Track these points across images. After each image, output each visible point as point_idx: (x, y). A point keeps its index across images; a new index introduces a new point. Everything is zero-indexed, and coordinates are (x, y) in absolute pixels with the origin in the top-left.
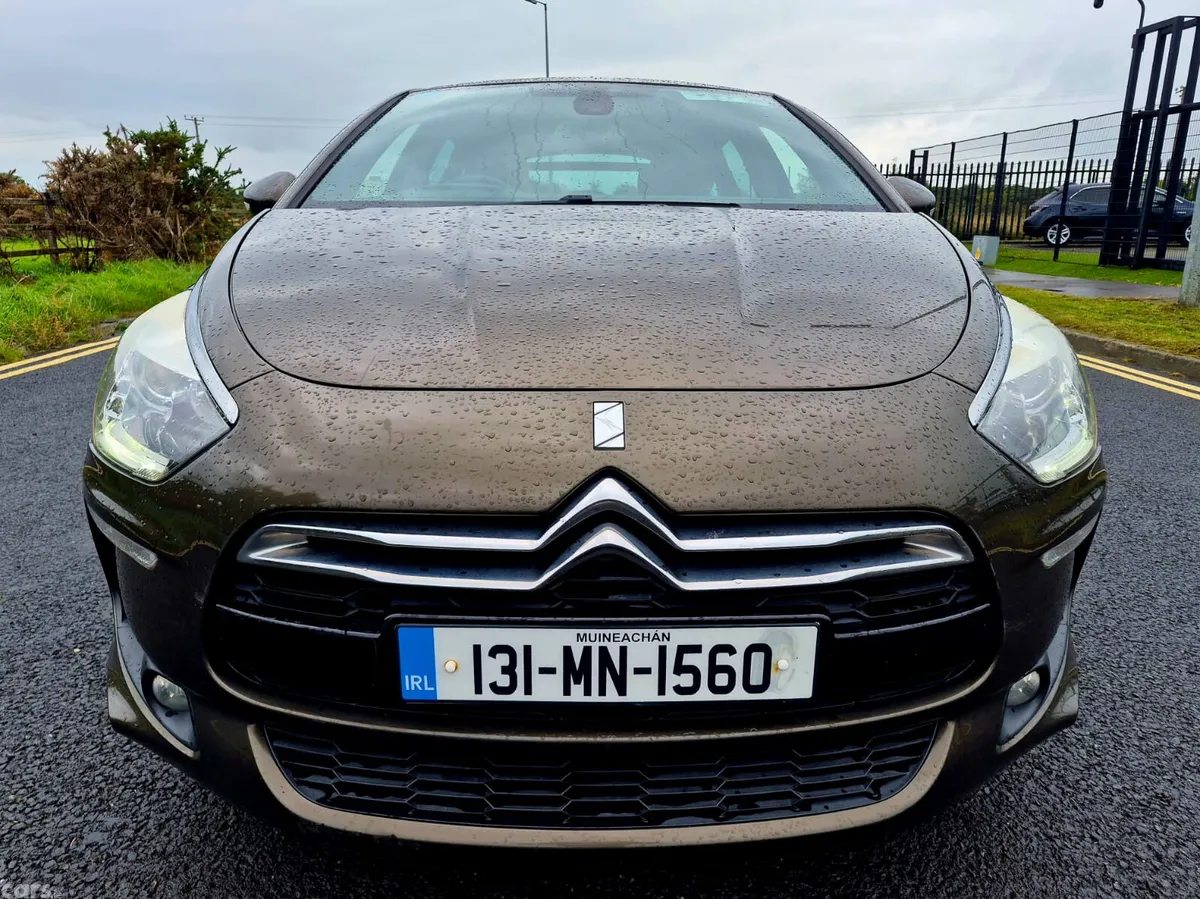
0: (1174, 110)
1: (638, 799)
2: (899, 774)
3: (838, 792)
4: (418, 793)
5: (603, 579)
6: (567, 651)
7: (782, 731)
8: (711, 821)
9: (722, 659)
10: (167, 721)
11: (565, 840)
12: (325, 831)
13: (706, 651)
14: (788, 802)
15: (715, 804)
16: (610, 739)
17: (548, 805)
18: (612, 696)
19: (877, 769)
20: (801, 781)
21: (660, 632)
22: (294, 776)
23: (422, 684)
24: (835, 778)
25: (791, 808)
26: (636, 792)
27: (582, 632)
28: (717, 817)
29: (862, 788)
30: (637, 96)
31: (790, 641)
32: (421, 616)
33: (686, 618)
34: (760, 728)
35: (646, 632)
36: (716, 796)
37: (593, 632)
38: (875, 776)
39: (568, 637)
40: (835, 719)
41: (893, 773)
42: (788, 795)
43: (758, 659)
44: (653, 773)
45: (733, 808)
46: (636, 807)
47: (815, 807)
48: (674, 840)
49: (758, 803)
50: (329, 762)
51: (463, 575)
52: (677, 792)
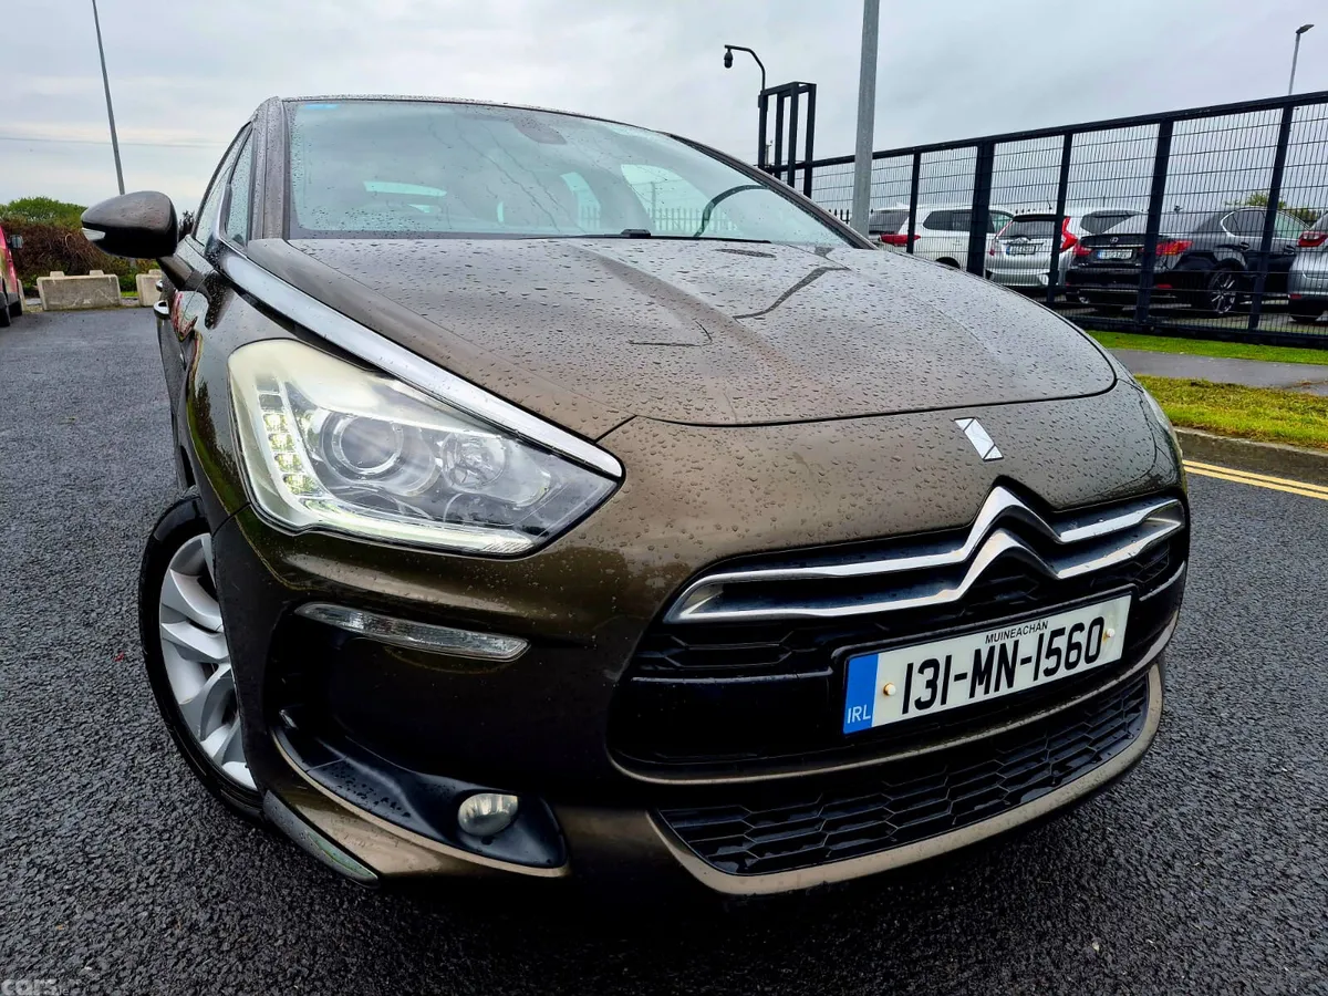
0: (800, 166)
1: (999, 785)
3: (1110, 740)
4: (829, 834)
6: (978, 653)
8: (1050, 788)
9: (1076, 637)
10: (487, 849)
12: (756, 900)
13: (1067, 632)
14: (1086, 758)
15: (1046, 774)
16: (993, 732)
17: (937, 812)
18: (1002, 689)
19: (1126, 715)
20: (1092, 737)
21: (1042, 621)
22: (704, 854)
23: (861, 716)
25: (1090, 762)
26: (995, 779)
27: (990, 633)
28: (1053, 783)
29: (1123, 732)
31: (1115, 611)
32: (868, 644)
33: (1060, 605)
35: (1034, 623)
36: (1047, 766)
37: (997, 632)
38: (1126, 721)
39: (978, 641)
41: (1134, 715)
42: (1087, 751)
43: (1095, 630)
44: (1004, 759)
46: (996, 794)
47: (1103, 756)
49: (1069, 764)
50: (740, 828)
51: (894, 597)
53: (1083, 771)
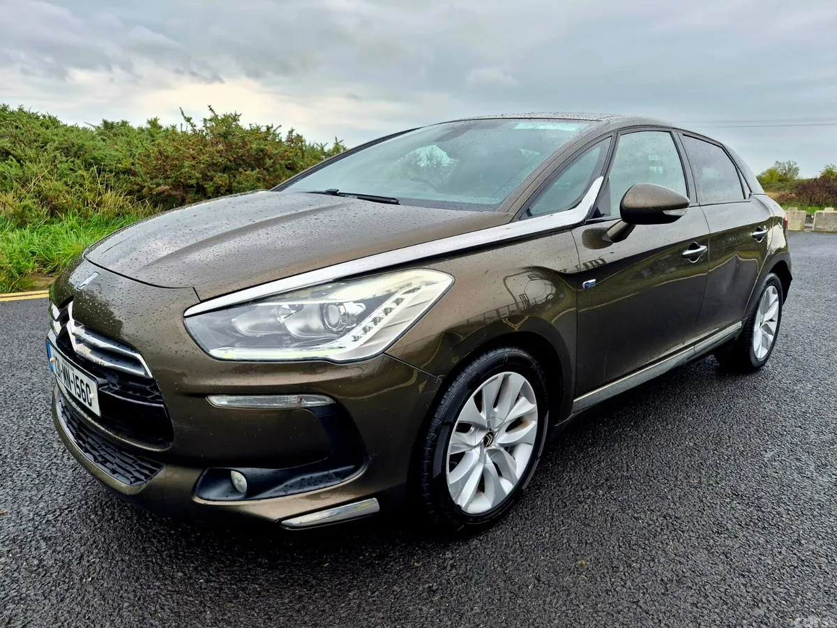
1: (87, 441)
2: (145, 478)
3: (123, 473)
9: (83, 386)
13: (80, 380)
15: (97, 454)
18: (70, 390)
19: (137, 472)
20: (117, 461)
21: (72, 367)
24: (124, 465)
26: (88, 437)
27: (63, 359)
28: (95, 460)
29: (130, 477)
31: (92, 386)
35: (70, 365)
36: (99, 452)
41: (143, 478)
42: (113, 464)
43: (88, 390)
45: (101, 460)
47: (116, 475)
52: (93, 443)
53: (105, 469)
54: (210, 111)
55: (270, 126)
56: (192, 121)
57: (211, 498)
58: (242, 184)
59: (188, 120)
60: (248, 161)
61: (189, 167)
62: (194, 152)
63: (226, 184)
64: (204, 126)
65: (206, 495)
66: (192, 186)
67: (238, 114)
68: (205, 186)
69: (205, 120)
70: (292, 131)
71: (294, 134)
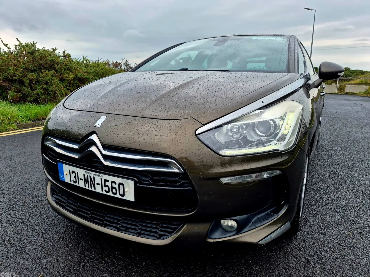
1: (103, 219)
2: (168, 234)
3: (149, 233)
5: (94, 159)
6: (84, 175)
7: (131, 210)
8: (116, 230)
9: (114, 185)
11: (86, 224)
13: (110, 182)
14: (135, 232)
15: (119, 226)
16: (95, 201)
18: (93, 189)
19: (161, 231)
20: (140, 227)
21: (101, 175)
23: (62, 177)
24: (149, 229)
25: (136, 234)
26: (103, 217)
27: (86, 171)
28: (118, 229)
29: (156, 235)
30: (240, 39)
31: (128, 184)
32: (61, 161)
33: (113, 174)
34: (127, 208)
35: (98, 174)
36: (120, 224)
37: (88, 172)
38: (160, 233)
40: (146, 210)
41: (167, 234)
42: (136, 230)
43: (121, 187)
44: (108, 214)
45: (123, 229)
47: (142, 236)
48: (106, 232)
49: (129, 230)
52: (111, 220)
53: (130, 233)
54: (18, 41)
55: (55, 48)
56: (8, 46)
57: (216, 237)
58: (45, 78)
59: (6, 45)
60: (45, 66)
61: (13, 70)
62: (15, 62)
63: (35, 78)
64: (15, 49)
65: (213, 237)
66: (16, 80)
67: (35, 42)
68: (24, 80)
69: (16, 46)
70: (65, 51)
71: (66, 53)
